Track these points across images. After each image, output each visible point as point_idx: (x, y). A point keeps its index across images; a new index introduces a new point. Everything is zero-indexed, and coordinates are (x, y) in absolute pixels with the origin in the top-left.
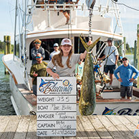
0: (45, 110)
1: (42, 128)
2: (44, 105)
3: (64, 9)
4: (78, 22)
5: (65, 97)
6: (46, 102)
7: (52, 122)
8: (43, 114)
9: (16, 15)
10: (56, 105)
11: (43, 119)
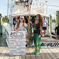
0: (13, 45)
1: (11, 52)
2: (12, 43)
3: (27, 5)
4: (32, 10)
5: (21, 39)
6: (13, 41)
7: (16, 50)
8: (12, 46)
9: (8, 7)
10: (17, 43)
11: (12, 48)
